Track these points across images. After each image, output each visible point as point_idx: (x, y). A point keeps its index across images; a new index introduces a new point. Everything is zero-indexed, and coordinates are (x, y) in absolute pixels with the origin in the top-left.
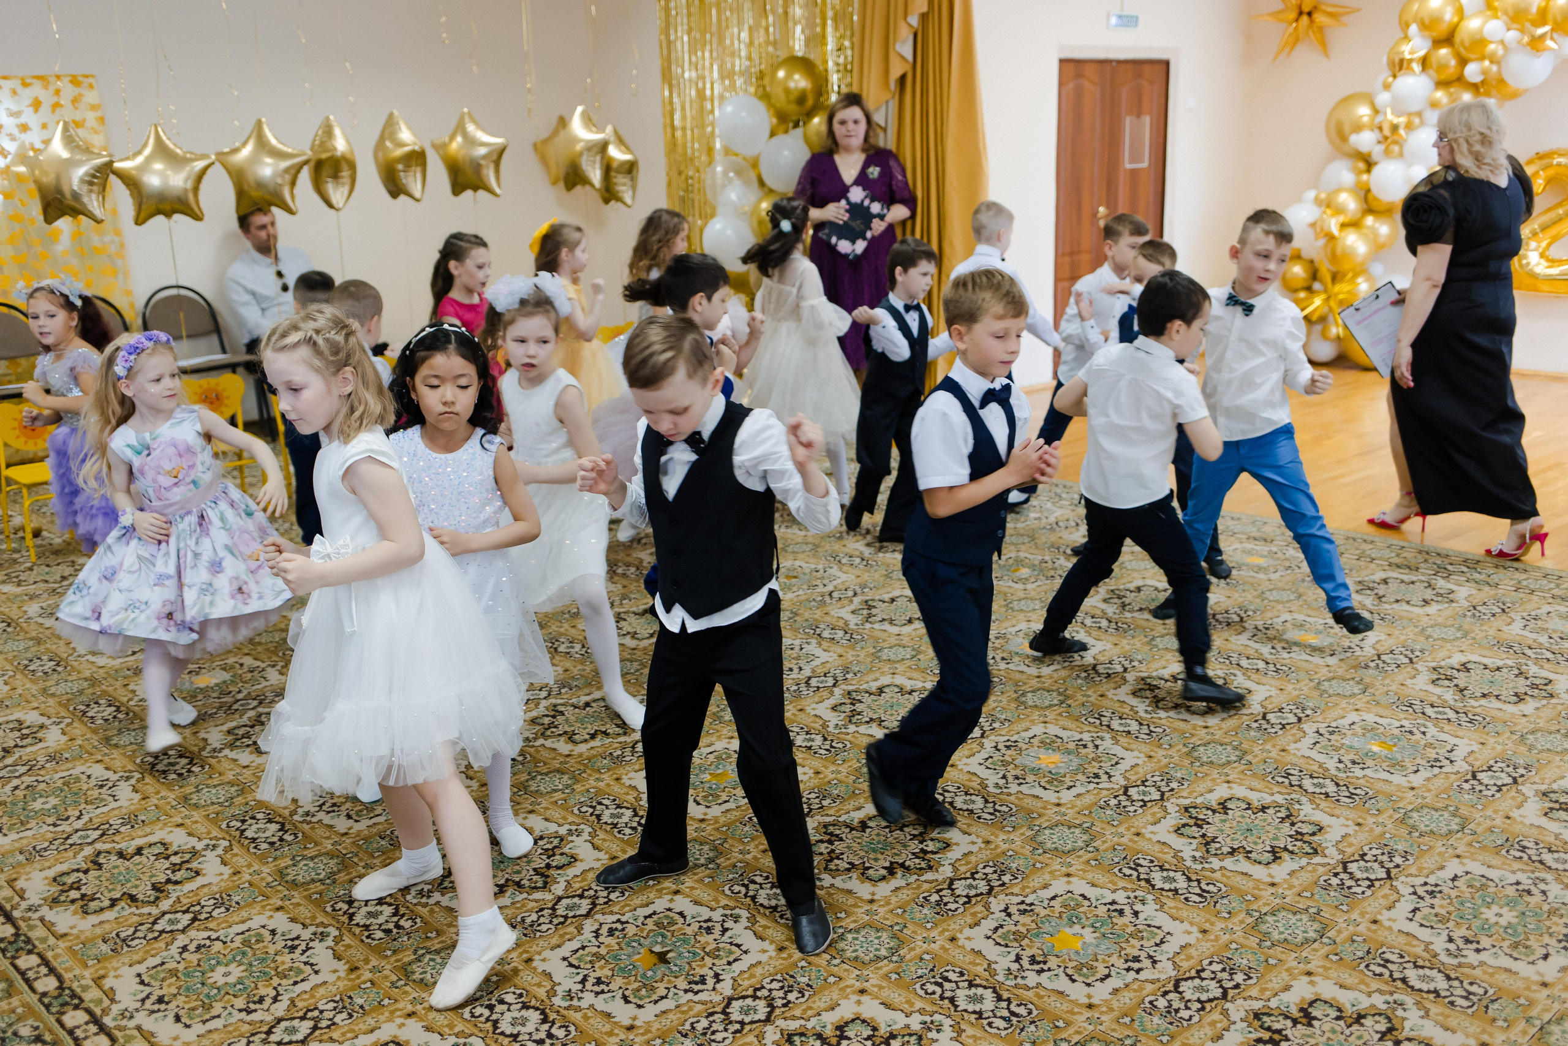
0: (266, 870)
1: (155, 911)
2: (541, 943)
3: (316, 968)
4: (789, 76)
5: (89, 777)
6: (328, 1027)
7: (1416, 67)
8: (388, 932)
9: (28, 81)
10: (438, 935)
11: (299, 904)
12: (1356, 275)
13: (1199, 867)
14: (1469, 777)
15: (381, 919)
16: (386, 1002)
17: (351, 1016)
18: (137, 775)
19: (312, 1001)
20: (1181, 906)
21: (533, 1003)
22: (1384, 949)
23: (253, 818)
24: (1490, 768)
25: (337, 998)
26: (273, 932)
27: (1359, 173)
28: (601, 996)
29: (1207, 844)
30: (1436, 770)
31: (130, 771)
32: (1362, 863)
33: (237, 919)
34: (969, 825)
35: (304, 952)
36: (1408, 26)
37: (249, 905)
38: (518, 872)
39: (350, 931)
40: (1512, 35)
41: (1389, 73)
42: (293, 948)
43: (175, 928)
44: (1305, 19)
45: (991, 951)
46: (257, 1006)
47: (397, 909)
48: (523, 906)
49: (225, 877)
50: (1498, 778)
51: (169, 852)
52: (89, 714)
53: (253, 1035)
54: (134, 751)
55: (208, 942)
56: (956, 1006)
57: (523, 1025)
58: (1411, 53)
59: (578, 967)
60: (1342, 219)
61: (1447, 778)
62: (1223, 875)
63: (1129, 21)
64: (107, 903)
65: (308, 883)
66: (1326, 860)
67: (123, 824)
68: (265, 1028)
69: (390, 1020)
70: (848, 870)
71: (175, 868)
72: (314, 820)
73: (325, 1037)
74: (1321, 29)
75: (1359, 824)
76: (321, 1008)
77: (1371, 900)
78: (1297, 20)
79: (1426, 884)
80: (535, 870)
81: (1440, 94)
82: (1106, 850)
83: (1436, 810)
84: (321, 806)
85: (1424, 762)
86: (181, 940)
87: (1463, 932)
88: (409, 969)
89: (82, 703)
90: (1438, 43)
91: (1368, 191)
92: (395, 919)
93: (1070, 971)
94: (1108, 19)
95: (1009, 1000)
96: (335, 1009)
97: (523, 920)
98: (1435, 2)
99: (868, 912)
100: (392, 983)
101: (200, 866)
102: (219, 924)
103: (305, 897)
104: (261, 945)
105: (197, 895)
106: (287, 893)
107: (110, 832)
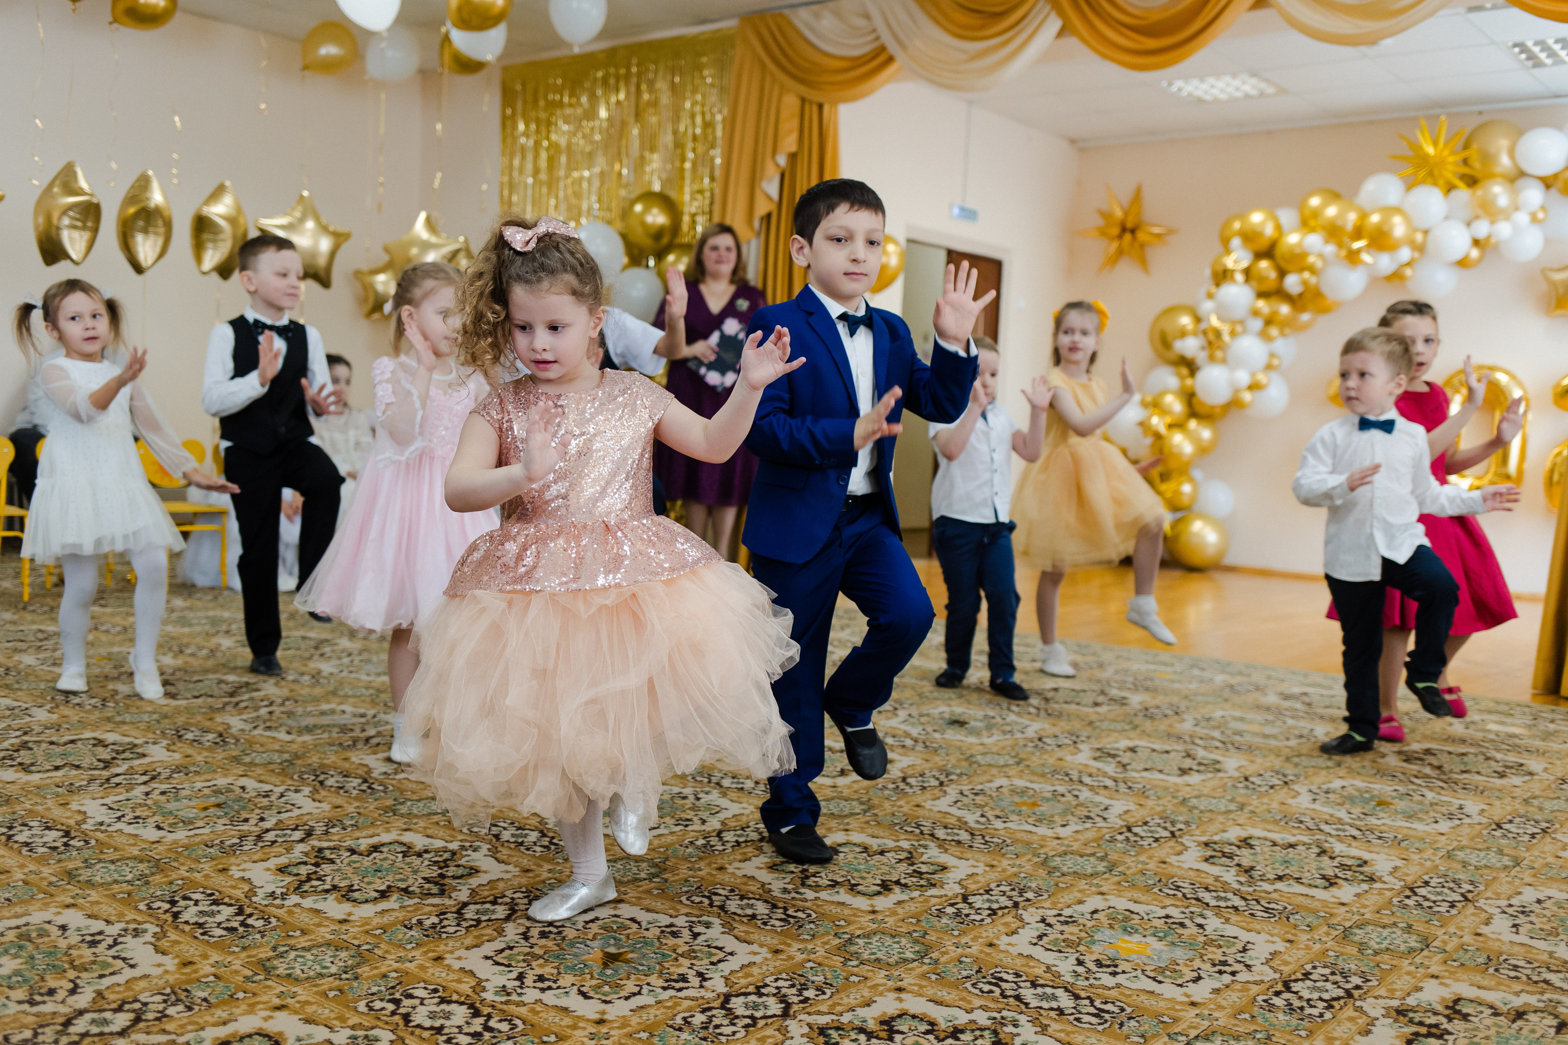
0: (47, 870)
2: (451, 943)
3: (132, 962)
4: (646, 211)
6: (157, 1019)
7: (1239, 277)
8: (231, 930)
10: (304, 933)
11: (98, 903)
13: (1250, 889)
14: (1494, 827)
15: (220, 918)
16: (241, 995)
17: (190, 1008)
19: (131, 993)
20: (1248, 920)
21: (455, 997)
22: (1505, 957)
23: (24, 825)
24: (1510, 822)
25: (168, 991)
26: (63, 928)
27: (1182, 378)
28: (550, 992)
29: (1247, 871)
30: (1456, 822)
32: (1429, 889)
34: (961, 852)
35: (112, 946)
36: (1230, 239)
37: (24, 902)
38: (403, 880)
39: (176, 928)
40: (1330, 249)
41: (1212, 283)
42: (94, 942)
44: (1128, 237)
45: (1043, 955)
46: (46, 998)
47: (240, 909)
48: (417, 910)
50: (1525, 829)
53: (42, 1026)
56: (1026, 1004)
57: (448, 1018)
58: (1236, 262)
59: (509, 966)
60: (1169, 420)
61: (1472, 827)
62: (1281, 896)
63: (969, 214)
65: (109, 884)
66: (1388, 886)
68: (61, 1020)
69: (250, 1012)
70: (832, 886)
72: (111, 829)
73: (155, 1029)
74: (1142, 247)
75: (1404, 859)
76: (144, 1000)
77: (1460, 917)
78: (1120, 237)
79: (1511, 905)
80: (424, 878)
81: (1261, 304)
82: (1134, 875)
83: (1479, 850)
84: (119, 818)
85: (1439, 816)
88: (268, 964)
90: (1259, 255)
91: (1193, 394)
92: (240, 918)
93: (1150, 974)
94: (951, 207)
95: (1089, 999)
96: (165, 1001)
97: (420, 922)
98: (1257, 217)
99: (873, 921)
100: (247, 978)
103: (106, 896)
104: (47, 939)
106: (79, 892)
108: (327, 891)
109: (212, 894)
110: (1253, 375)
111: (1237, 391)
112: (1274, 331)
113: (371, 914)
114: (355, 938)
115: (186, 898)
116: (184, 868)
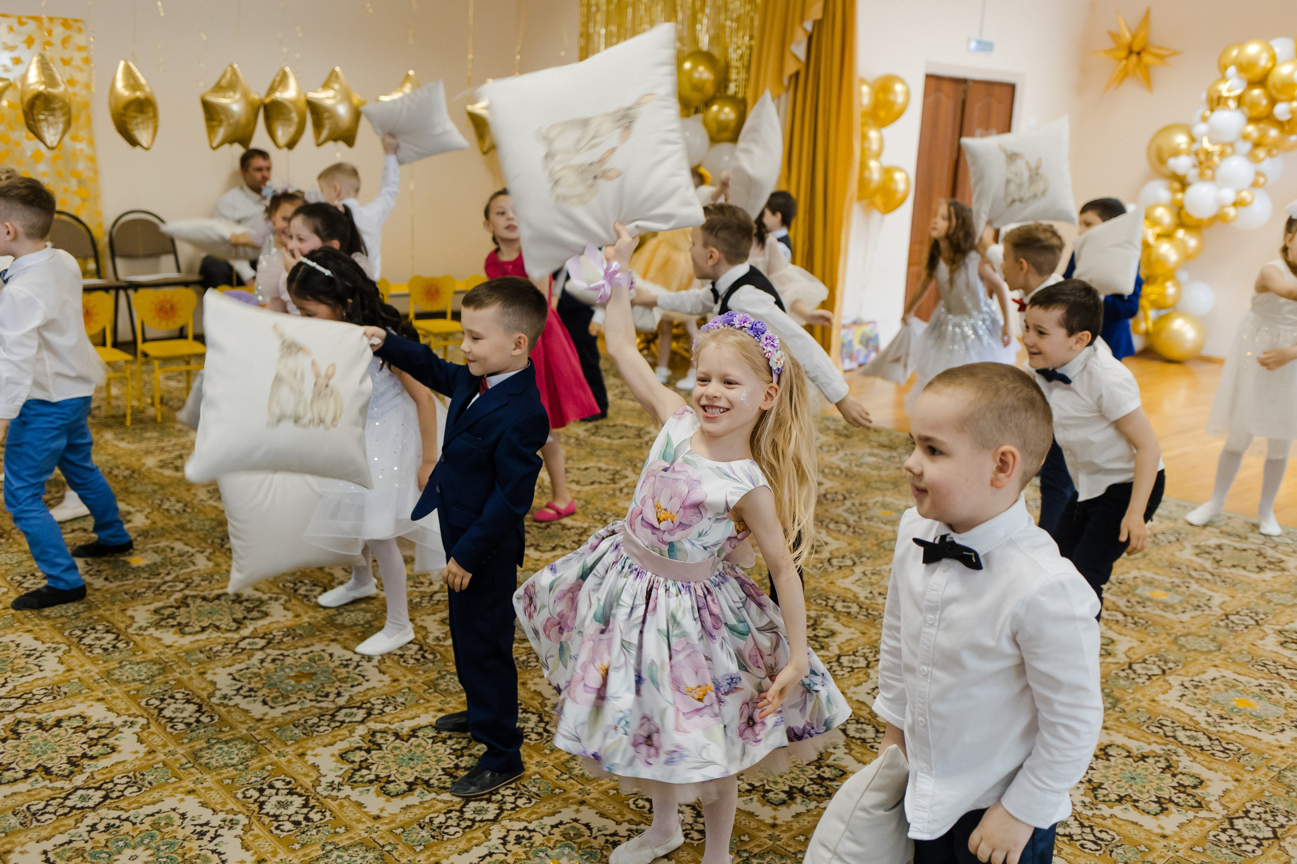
0: (181, 751)
1: (68, 786)
2: (449, 846)
3: (224, 857)
4: (694, 68)
7: (1232, 104)
8: (297, 823)
9: (24, 20)
10: (347, 830)
11: (210, 789)
12: (1166, 280)
13: (1090, 813)
15: (291, 810)
18: (64, 647)
20: (1077, 852)
23: (172, 697)
26: (183, 816)
27: (1174, 192)
29: (1094, 789)
31: (58, 643)
32: (1247, 820)
33: (148, 800)
34: (863, 754)
35: (213, 839)
36: (1226, 68)
37: (161, 786)
38: (427, 771)
39: (259, 820)
41: (1207, 107)
42: (202, 834)
43: (86, 804)
44: (1134, 58)
47: (307, 800)
48: (432, 806)
49: (140, 755)
51: (87, 726)
54: (63, 624)
55: (117, 822)
58: (1229, 90)
60: (1158, 230)
62: (1114, 823)
63: (985, 46)
64: (21, 774)
65: (221, 768)
66: (1211, 815)
67: (45, 695)
70: (749, 791)
71: (92, 743)
72: (231, 703)
74: (1147, 67)
75: (1237, 780)
77: (1262, 859)
78: (1127, 58)
80: (443, 769)
81: (1251, 129)
84: (238, 690)
85: (1288, 722)
86: (91, 818)
89: (19, 574)
90: (1253, 84)
91: (1182, 207)
92: (305, 811)
94: (969, 41)
97: (431, 821)
98: (1253, 49)
99: (771, 837)
101: (117, 743)
102: (130, 804)
103: (217, 781)
104: (170, 828)
105: (111, 772)
106: (199, 776)
107: (33, 702)
108: (371, 782)
109: (290, 782)
110: (1238, 192)
111: (1223, 207)
112: (1261, 153)
113: (397, 810)
114: (382, 838)
115: (271, 786)
116: (275, 751)
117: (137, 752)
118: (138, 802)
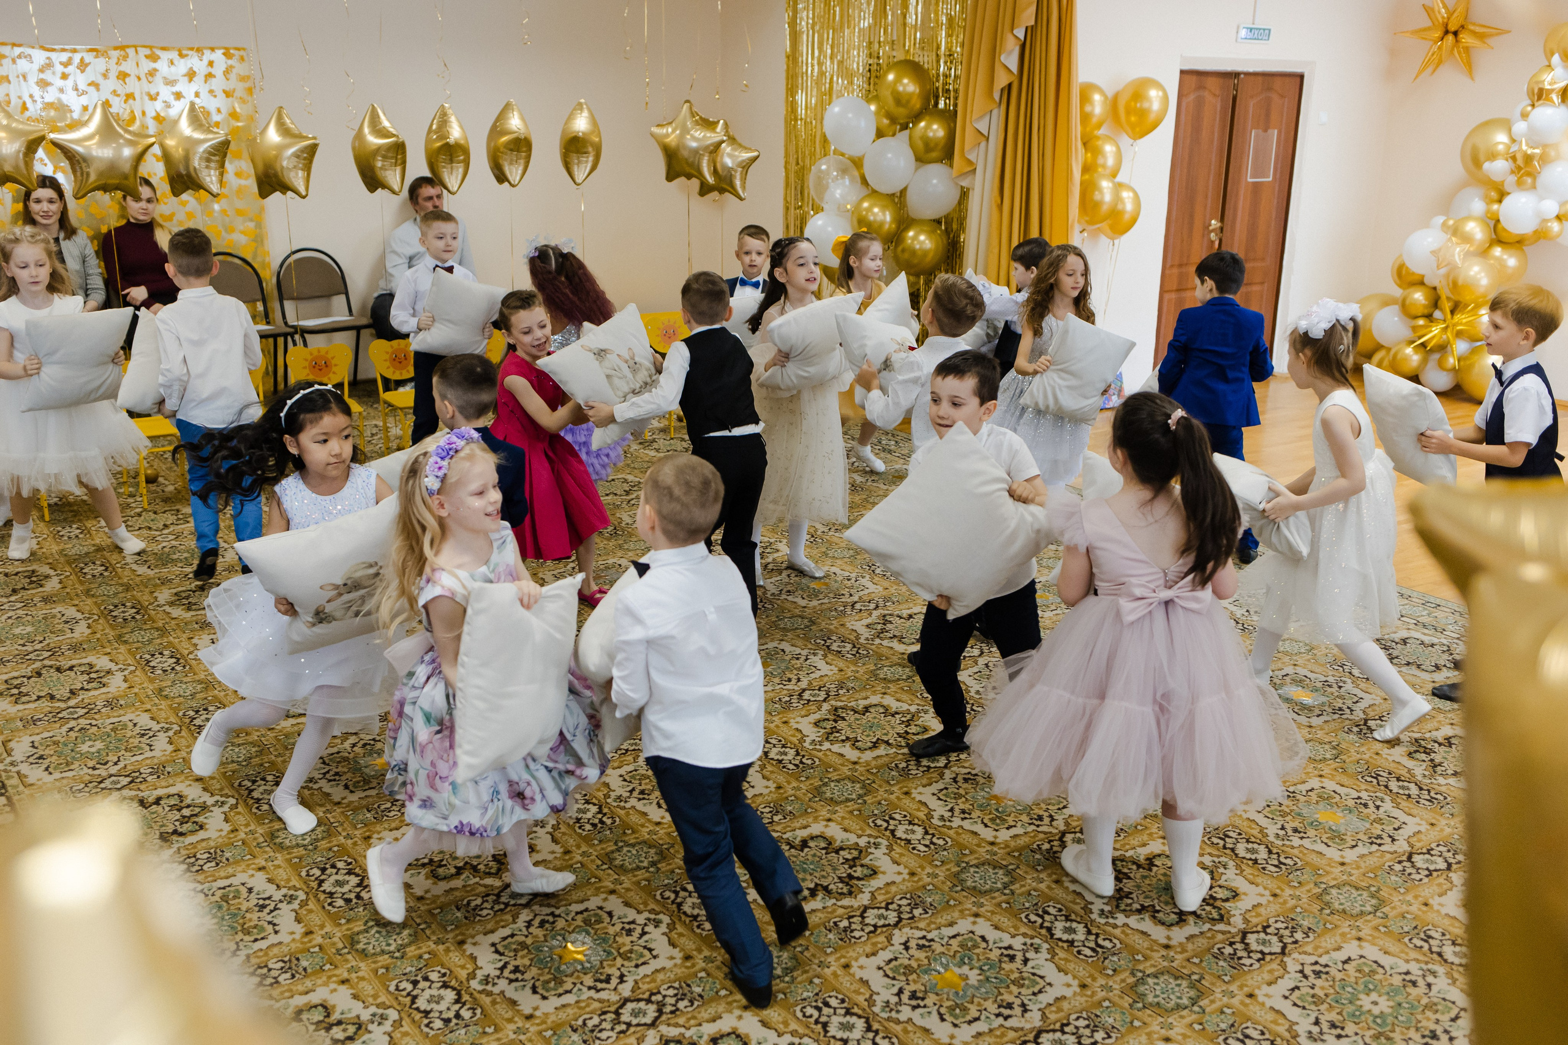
0: (260, 830)
2: (478, 927)
3: (277, 928)
4: (898, 80)
5: (135, 725)
7: (1555, 97)
9: (184, 52)
11: (279, 867)
13: (1103, 921)
14: (1405, 858)
15: (346, 888)
16: (328, 967)
17: (293, 976)
18: (176, 728)
20: (1071, 958)
21: (453, 983)
22: (1249, 1024)
23: (263, 779)
24: (1429, 852)
25: (286, 959)
26: (250, 890)
27: (1489, 201)
28: (514, 984)
30: (1375, 847)
31: (171, 723)
32: (1262, 935)
33: (223, 874)
34: (901, 855)
35: (272, 911)
36: (1552, 54)
37: (237, 862)
39: (316, 896)
41: (1529, 102)
42: (263, 907)
44: (1450, 37)
45: (878, 981)
48: (473, 890)
49: (224, 833)
50: (1432, 862)
51: (183, 805)
52: (152, 664)
54: (179, 704)
56: (826, 1032)
57: (438, 1003)
58: (1553, 82)
59: (503, 954)
60: (1467, 248)
61: (1382, 857)
62: (1123, 932)
63: (1259, 34)
65: (292, 847)
66: (1227, 928)
67: (151, 774)
69: (326, 984)
72: (316, 786)
74: (1467, 49)
75: (1275, 895)
76: (271, 966)
77: (1255, 973)
79: (1316, 963)
82: (1021, 895)
83: (1357, 889)
84: (324, 774)
85: (1365, 838)
87: (1333, 1016)
88: (356, 938)
89: (149, 653)
91: (1498, 221)
92: (358, 889)
93: (943, 1010)
94: (1238, 31)
95: (877, 1032)
96: (282, 968)
97: (469, 903)
100: (338, 950)
101: (205, 821)
102: (206, 877)
103: (286, 860)
104: (237, 901)
105: (195, 847)
106: (272, 854)
107: (138, 780)
109: (350, 863)
110: (1562, 204)
111: (1544, 221)
113: (441, 893)
114: (420, 917)
115: (333, 866)
116: (344, 834)
117: (221, 830)
118: (214, 876)
